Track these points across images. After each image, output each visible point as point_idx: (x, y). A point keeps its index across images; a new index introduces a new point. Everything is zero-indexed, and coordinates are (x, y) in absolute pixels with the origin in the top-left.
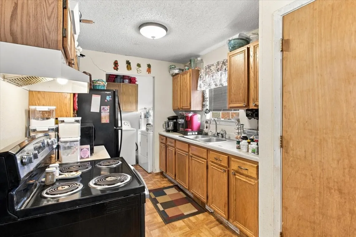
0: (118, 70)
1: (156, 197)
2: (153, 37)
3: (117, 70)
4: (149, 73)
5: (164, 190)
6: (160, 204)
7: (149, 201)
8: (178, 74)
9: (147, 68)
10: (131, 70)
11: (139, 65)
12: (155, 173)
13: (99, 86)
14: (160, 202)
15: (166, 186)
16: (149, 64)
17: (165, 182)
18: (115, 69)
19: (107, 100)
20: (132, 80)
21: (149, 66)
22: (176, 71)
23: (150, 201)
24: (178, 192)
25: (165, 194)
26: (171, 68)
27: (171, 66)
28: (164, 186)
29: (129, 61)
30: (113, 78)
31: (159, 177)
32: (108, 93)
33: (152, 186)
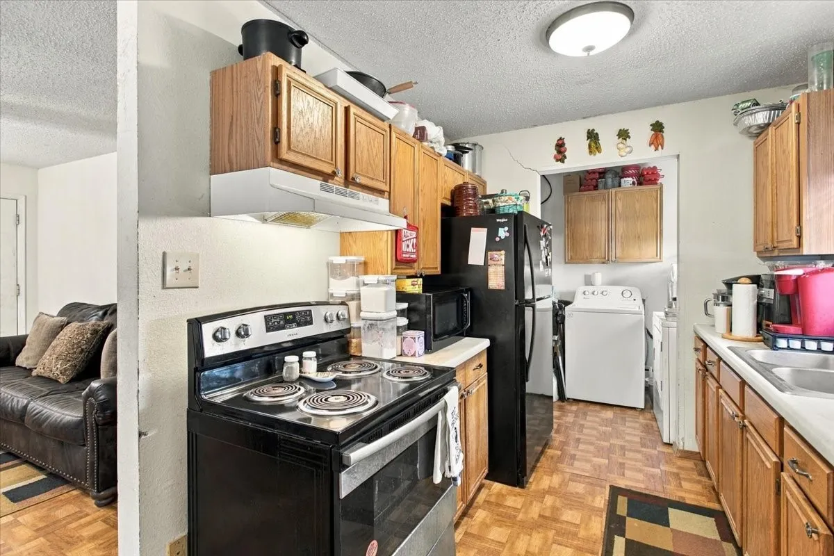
0: (565, 160)
1: (629, 515)
2: (589, 49)
3: (563, 162)
4: (656, 149)
5: (669, 509)
6: (627, 540)
7: (601, 517)
8: (768, 125)
9: (649, 133)
10: (599, 152)
11: (624, 135)
12: (681, 448)
13: (504, 206)
14: (627, 536)
15: (688, 502)
16: (658, 122)
17: (698, 488)
18: (557, 160)
19: (500, 237)
20: (646, 177)
21: (658, 127)
22: (761, 118)
23: (604, 516)
24: (718, 538)
25: (666, 523)
26: (739, 112)
27: (737, 105)
28: (684, 498)
29: (593, 130)
30: (594, 179)
31: (689, 464)
32: (503, 220)
33: (643, 482)
